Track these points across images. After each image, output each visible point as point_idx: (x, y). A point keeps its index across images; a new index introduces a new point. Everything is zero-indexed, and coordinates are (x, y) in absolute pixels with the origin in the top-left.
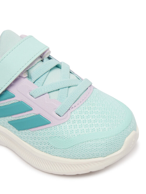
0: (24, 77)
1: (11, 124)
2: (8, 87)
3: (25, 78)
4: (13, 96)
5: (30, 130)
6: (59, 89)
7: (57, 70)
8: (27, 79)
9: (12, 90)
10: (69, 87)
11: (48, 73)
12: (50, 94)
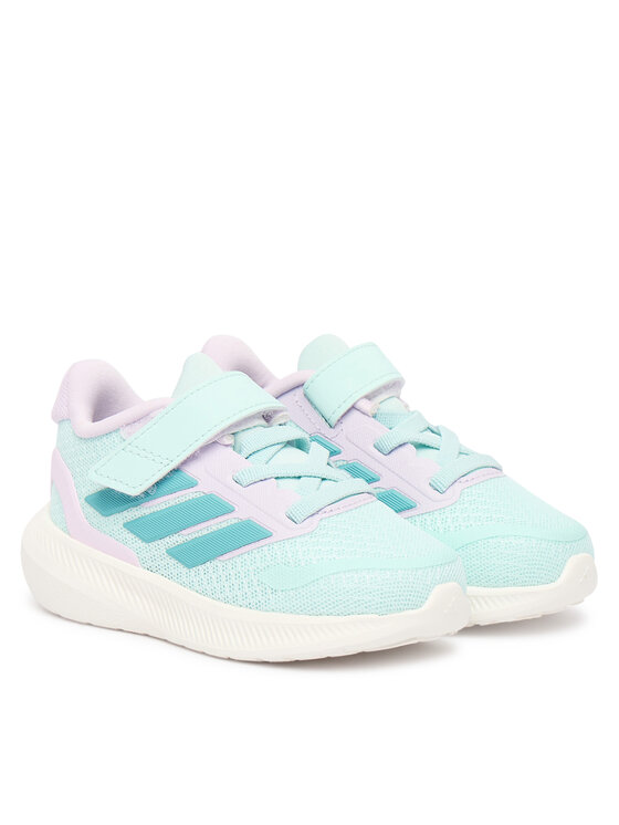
0: (227, 443)
1: (174, 556)
2: (185, 463)
3: (227, 446)
4: (192, 485)
5: (221, 558)
6: (299, 477)
7: (294, 451)
8: (230, 449)
9: (192, 471)
10: (323, 479)
11: (280, 446)
12: (279, 481)
